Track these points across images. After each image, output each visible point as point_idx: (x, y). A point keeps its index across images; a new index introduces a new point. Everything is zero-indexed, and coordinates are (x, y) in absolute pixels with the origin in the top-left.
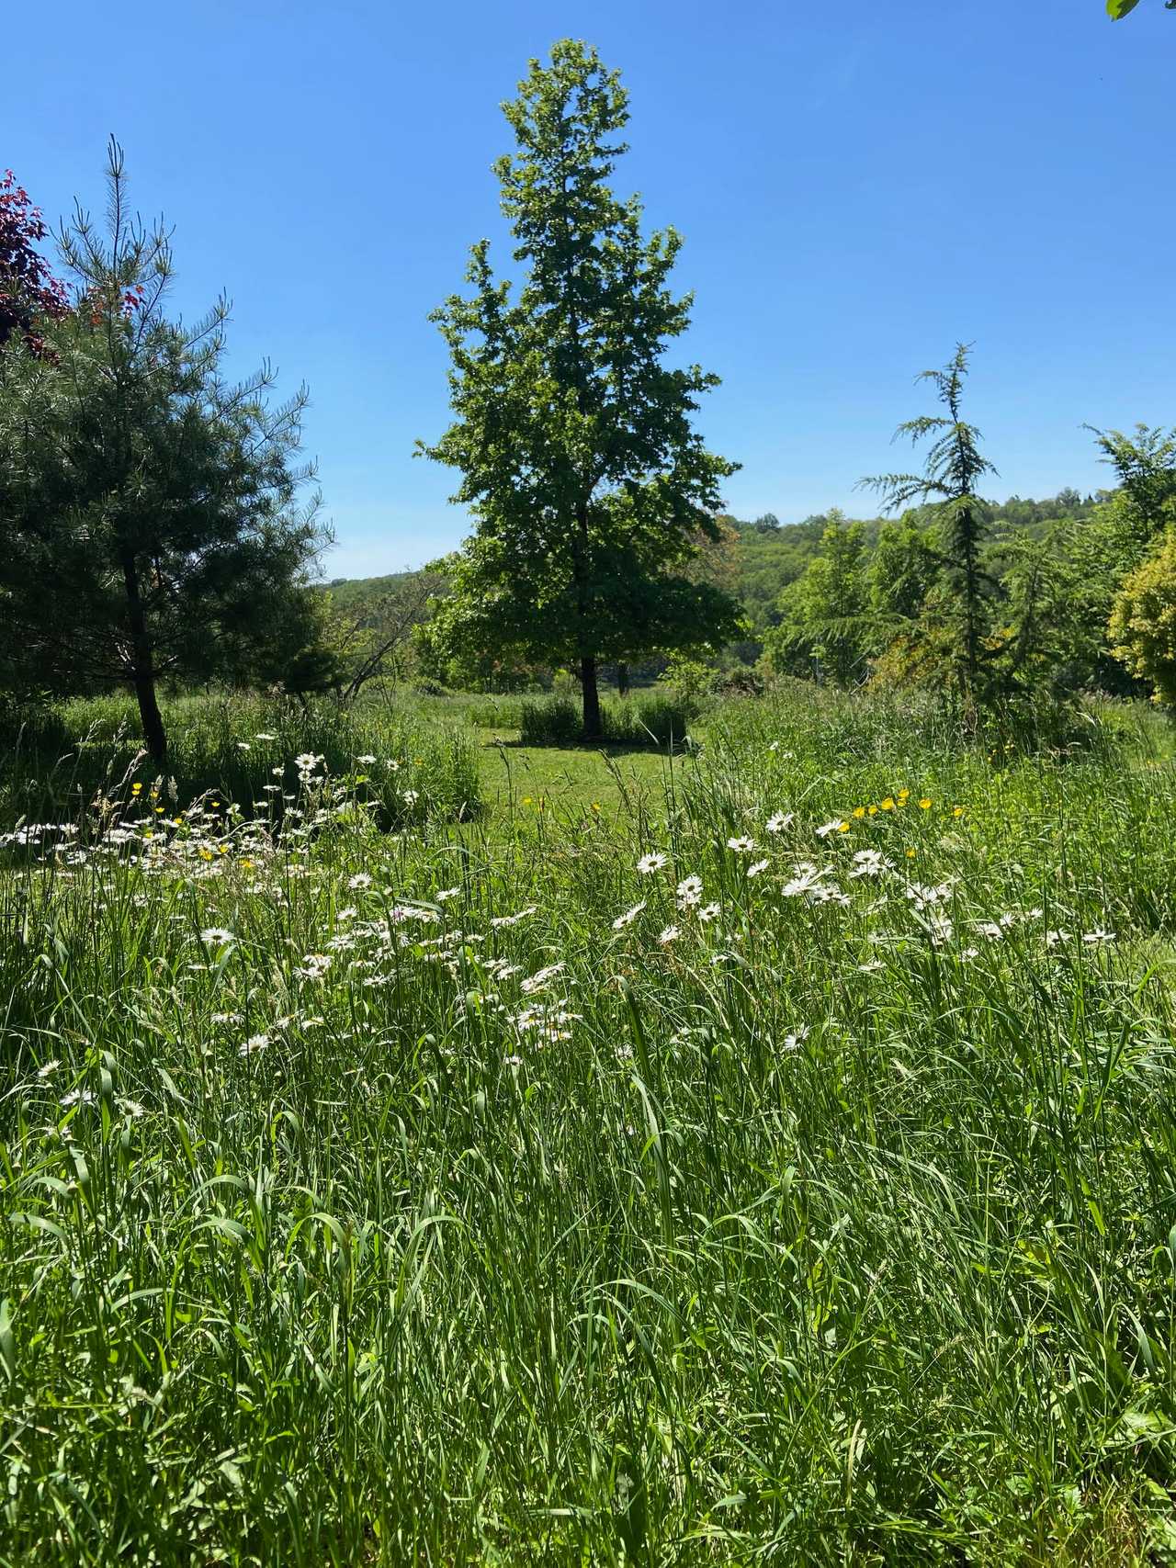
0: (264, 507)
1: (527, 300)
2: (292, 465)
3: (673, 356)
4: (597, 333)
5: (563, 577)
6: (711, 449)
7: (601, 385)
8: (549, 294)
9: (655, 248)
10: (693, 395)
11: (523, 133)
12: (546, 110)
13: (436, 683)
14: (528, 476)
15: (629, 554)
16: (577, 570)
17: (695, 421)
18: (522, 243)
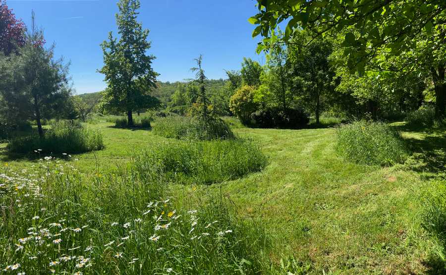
0: (61, 85)
1: (120, 42)
2: (67, 77)
3: (148, 53)
4: (133, 48)
5: (124, 95)
6: (155, 71)
7: (134, 58)
8: (125, 40)
9: (144, 32)
10: (151, 60)
11: (121, 9)
12: (125, 4)
13: (101, 114)
14: (119, 76)
15: (139, 91)
16: (128, 94)
17: (152, 66)
18: (120, 30)
